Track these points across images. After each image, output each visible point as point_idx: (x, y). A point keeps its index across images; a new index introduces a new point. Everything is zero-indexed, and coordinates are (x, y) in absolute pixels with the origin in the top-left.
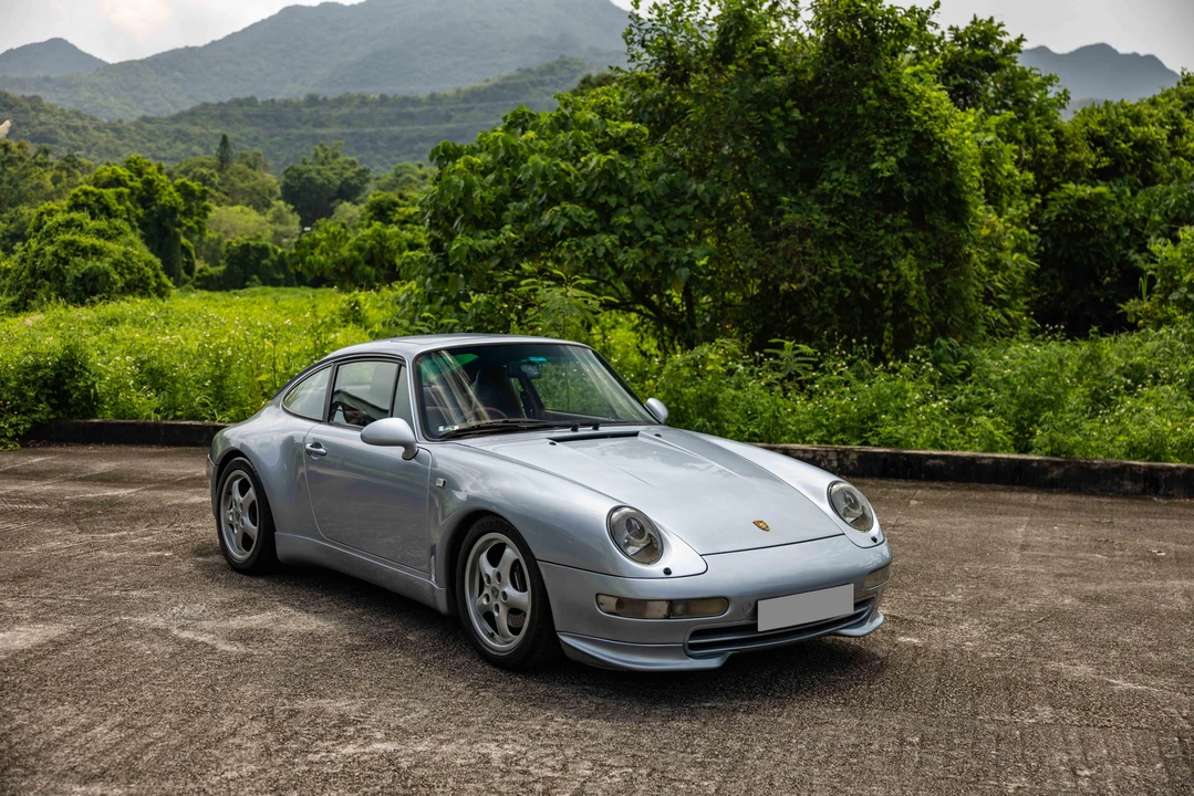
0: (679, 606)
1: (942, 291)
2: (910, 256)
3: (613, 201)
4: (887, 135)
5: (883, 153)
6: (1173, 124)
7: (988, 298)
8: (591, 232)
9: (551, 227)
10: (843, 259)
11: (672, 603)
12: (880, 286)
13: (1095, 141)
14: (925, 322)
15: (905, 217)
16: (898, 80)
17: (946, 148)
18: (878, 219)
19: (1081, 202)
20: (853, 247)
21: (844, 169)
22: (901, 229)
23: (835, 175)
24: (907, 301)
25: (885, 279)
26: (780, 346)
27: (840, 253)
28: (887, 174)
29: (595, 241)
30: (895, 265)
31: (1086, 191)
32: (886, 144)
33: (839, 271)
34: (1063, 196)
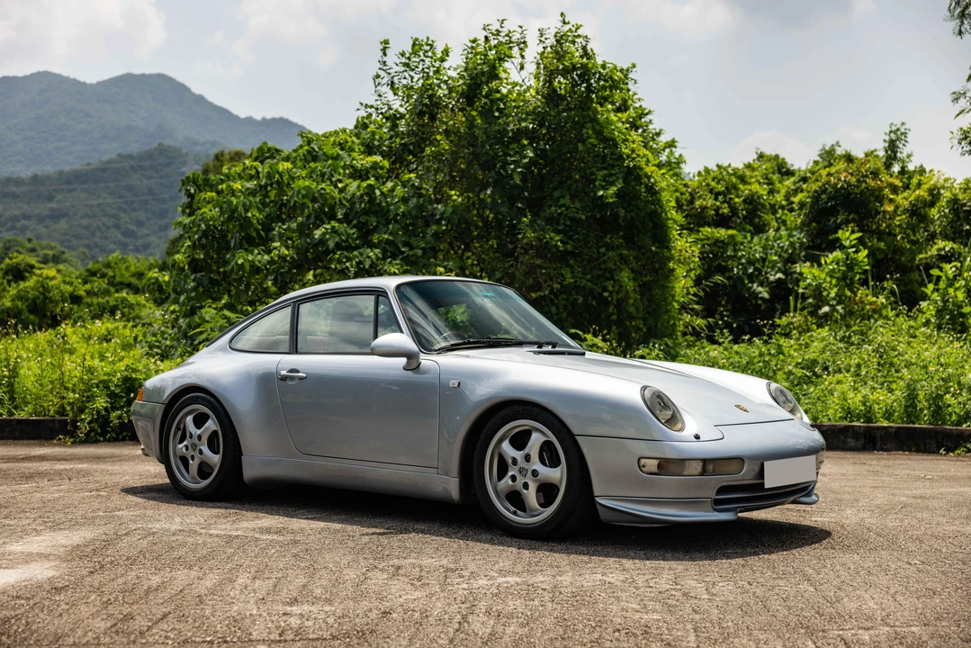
0: (710, 465)
1: (650, 300)
2: (627, 270)
3: (373, 221)
4: (604, 169)
5: (604, 184)
6: (768, 184)
8: (357, 248)
9: (322, 241)
10: (574, 272)
11: (705, 461)
12: (606, 294)
13: (714, 193)
14: (641, 325)
15: (620, 238)
16: (610, 124)
17: (652, 180)
18: (599, 239)
19: (717, 242)
20: (580, 262)
21: (568, 197)
22: (618, 247)
23: (562, 201)
25: (610, 288)
27: (571, 267)
28: (611, 200)
29: (361, 254)
30: (617, 278)
32: (605, 176)
33: (572, 281)
34: (703, 237)
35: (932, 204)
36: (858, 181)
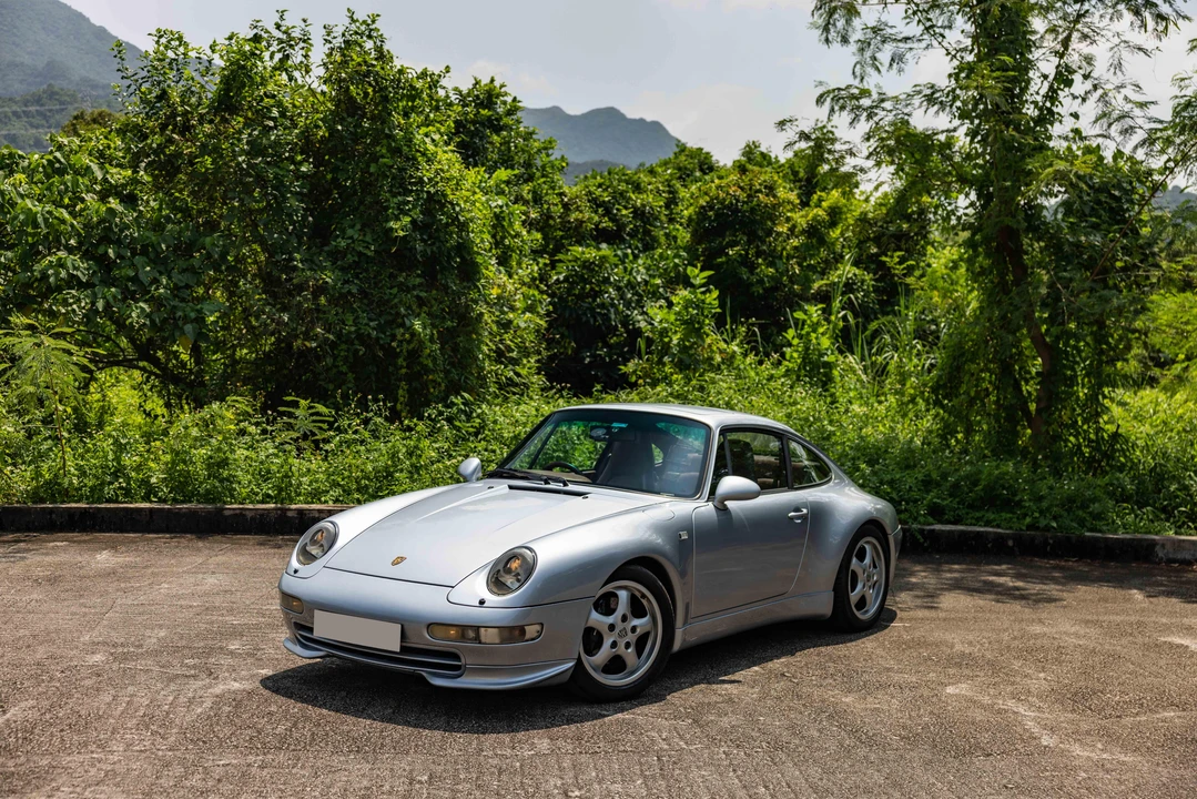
1: (455, 349)
2: (423, 315)
3: (114, 253)
4: (399, 194)
5: (397, 213)
6: (670, 192)
7: (500, 356)
8: (90, 285)
9: (43, 277)
10: (357, 317)
12: (394, 344)
13: (596, 203)
14: (439, 380)
15: (418, 276)
16: (410, 140)
17: (457, 209)
18: (391, 276)
19: (587, 265)
20: (368, 305)
21: (358, 227)
22: (414, 287)
23: (350, 232)
24: (421, 359)
25: (399, 337)
26: (295, 405)
27: (353, 311)
28: (401, 233)
29: (94, 294)
30: (407, 322)
31: (590, 253)
32: (399, 204)
33: (353, 329)
34: (570, 258)
35: (833, 224)
36: (749, 196)
